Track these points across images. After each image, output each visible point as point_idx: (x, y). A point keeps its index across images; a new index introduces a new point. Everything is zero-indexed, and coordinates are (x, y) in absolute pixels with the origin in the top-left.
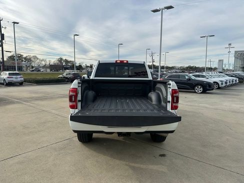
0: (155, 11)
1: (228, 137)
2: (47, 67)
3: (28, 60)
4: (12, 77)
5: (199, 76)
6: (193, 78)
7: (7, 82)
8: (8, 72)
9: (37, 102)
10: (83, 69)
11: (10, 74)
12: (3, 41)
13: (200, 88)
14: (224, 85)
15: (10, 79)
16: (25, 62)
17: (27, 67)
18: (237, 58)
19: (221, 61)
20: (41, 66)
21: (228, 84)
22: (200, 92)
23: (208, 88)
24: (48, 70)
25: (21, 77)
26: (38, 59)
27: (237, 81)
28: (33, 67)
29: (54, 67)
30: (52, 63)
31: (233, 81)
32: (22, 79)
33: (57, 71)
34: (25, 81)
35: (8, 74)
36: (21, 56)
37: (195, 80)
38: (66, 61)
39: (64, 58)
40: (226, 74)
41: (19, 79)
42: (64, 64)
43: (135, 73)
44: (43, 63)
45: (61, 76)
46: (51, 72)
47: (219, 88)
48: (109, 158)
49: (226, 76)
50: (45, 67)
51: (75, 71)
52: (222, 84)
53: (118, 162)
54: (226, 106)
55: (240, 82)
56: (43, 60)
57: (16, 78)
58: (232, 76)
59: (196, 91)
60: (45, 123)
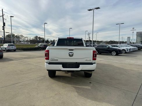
0: (90, 10)
1: (124, 76)
2: (29, 42)
3: (18, 37)
4: (10, 47)
5: (114, 46)
6: (111, 47)
7: (7, 49)
8: (7, 44)
9: (25, 60)
10: (49, 42)
11: (8, 45)
12: (5, 27)
13: (115, 53)
14: (129, 51)
15: (8, 48)
16: (16, 38)
17: (17, 41)
18: (138, 36)
19: (129, 38)
20: (25, 41)
21: (131, 50)
22: (114, 55)
23: (119, 52)
24: (29, 43)
25: (15, 47)
26: (23, 37)
27: (137, 49)
28: (20, 41)
29: (32, 41)
30: (31, 39)
31: (134, 49)
32: (16, 48)
33: (34, 43)
34: (17, 49)
35: (7, 45)
36: (14, 35)
37: (112, 48)
38: (40, 38)
39: (38, 36)
40: (131, 45)
41: (14, 48)
42: (38, 40)
43: (78, 44)
44: (26, 39)
45: (37, 46)
46: (31, 44)
47: (126, 53)
48: (64, 84)
49: (130, 46)
50: (27, 41)
51: (45, 44)
52: (127, 50)
53: (68, 85)
54: (127, 62)
55: (138, 49)
56: (26, 37)
57: (12, 47)
58: (134, 46)
59: (113, 54)
60: (31, 69)
